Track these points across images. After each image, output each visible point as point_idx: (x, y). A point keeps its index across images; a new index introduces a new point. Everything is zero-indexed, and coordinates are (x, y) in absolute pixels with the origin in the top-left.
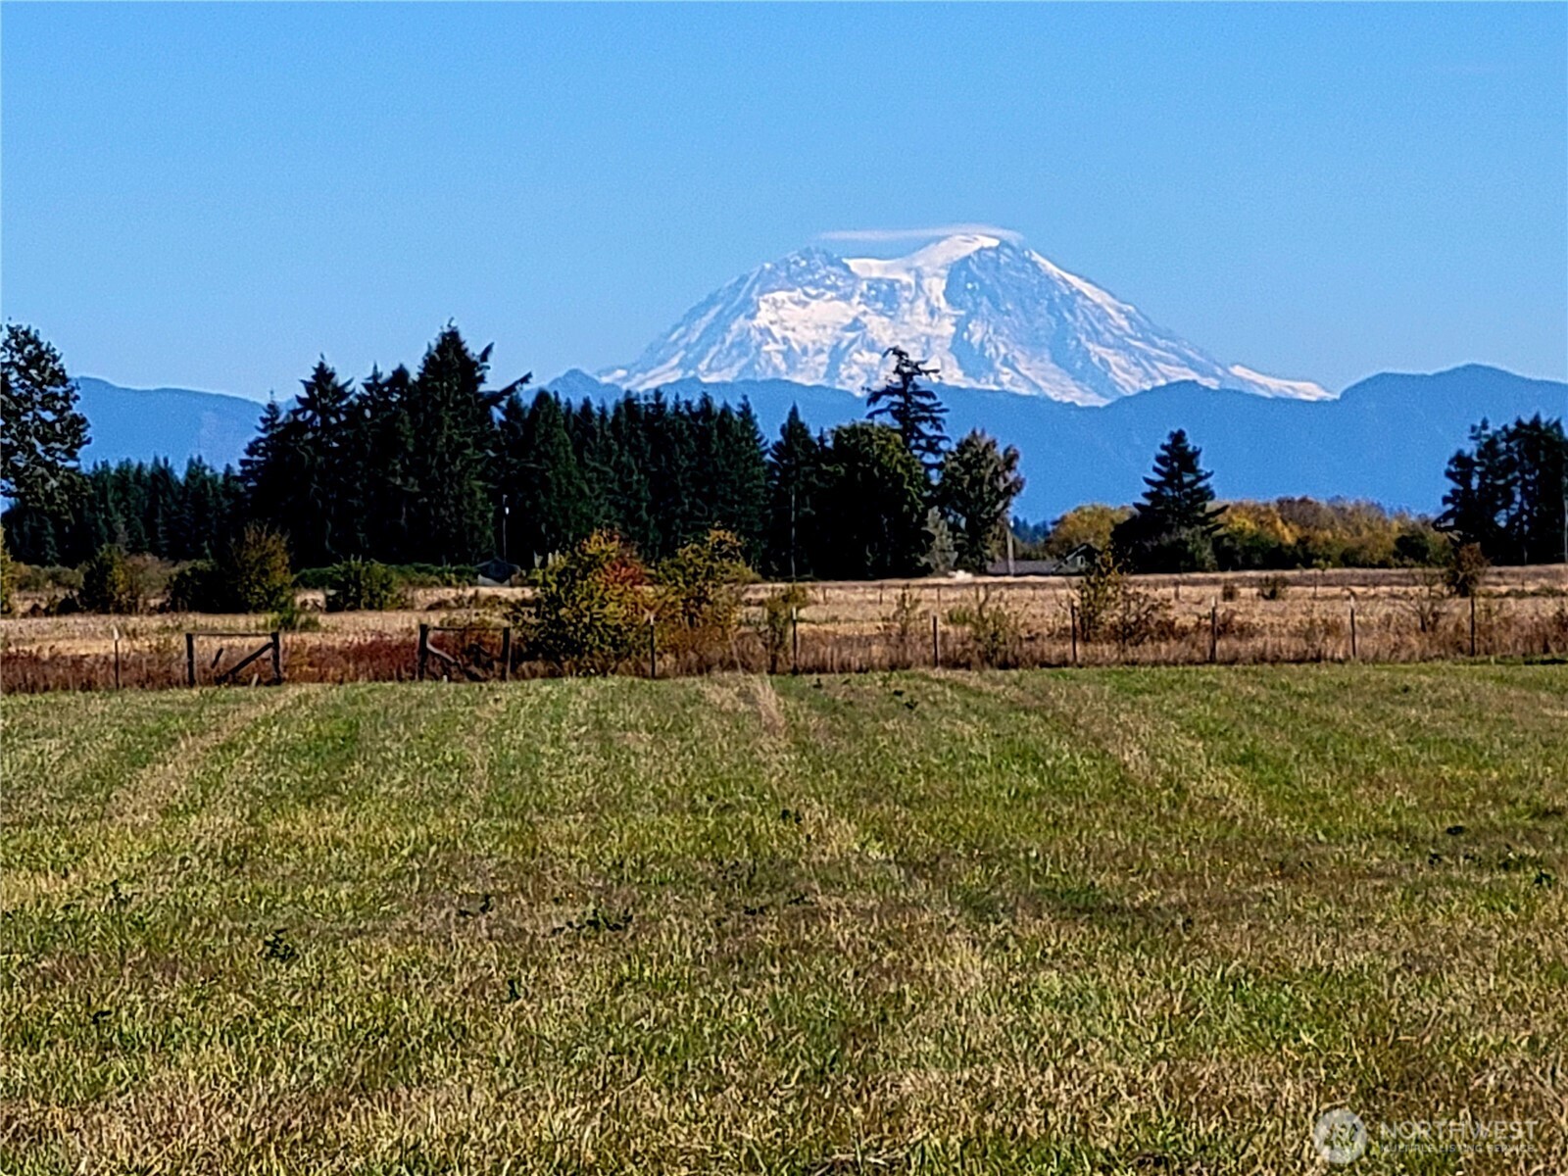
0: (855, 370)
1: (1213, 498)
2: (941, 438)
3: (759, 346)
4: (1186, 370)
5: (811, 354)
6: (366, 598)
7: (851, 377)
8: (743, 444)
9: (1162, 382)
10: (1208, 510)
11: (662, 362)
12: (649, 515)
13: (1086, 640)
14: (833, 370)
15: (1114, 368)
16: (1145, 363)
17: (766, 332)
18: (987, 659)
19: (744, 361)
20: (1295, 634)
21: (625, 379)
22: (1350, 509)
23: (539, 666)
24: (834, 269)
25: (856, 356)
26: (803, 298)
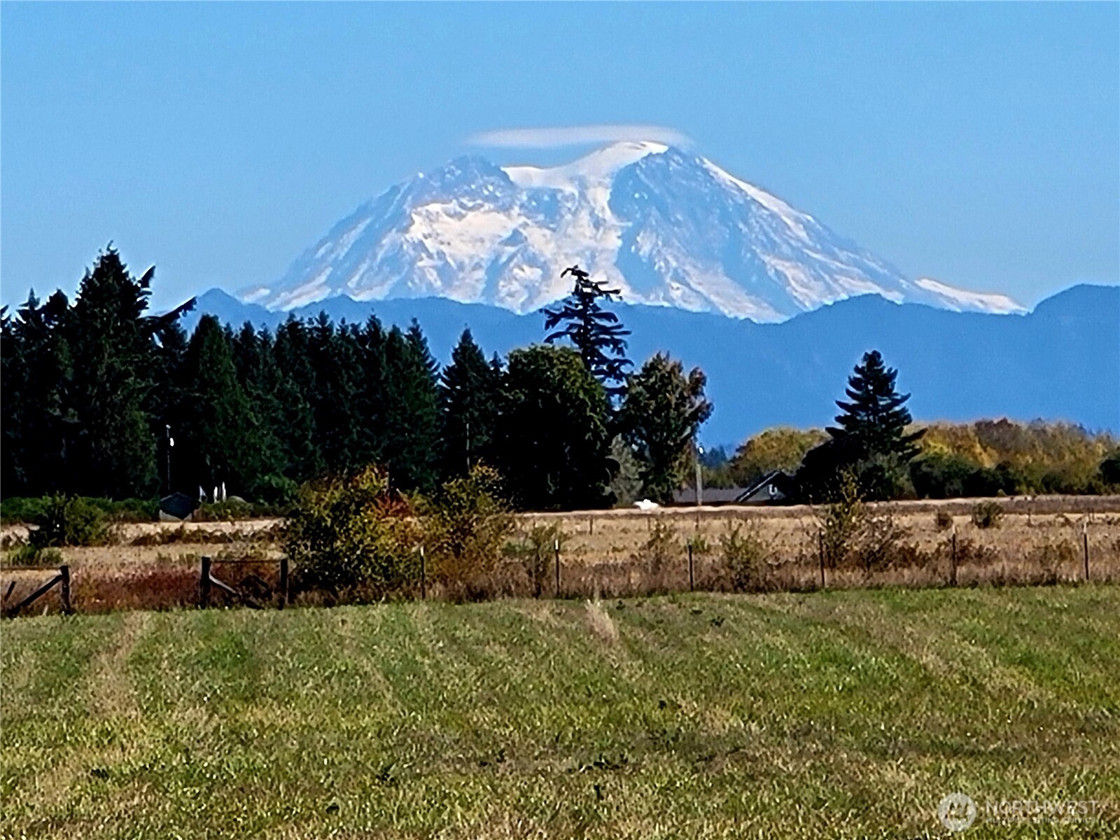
0: (515, 286)
1: (910, 422)
2: (624, 362)
3: (412, 263)
4: (870, 284)
5: (468, 269)
6: (70, 533)
7: (511, 295)
8: (414, 368)
9: (844, 296)
10: (903, 435)
11: (308, 280)
12: (315, 445)
13: (833, 567)
14: (491, 287)
15: (793, 283)
16: (827, 277)
17: (419, 247)
18: (740, 585)
19: (395, 279)
20: (1029, 559)
21: (268, 299)
22: (1049, 430)
23: (316, 596)
24: (492, 179)
25: (516, 271)
26: (458, 209)
